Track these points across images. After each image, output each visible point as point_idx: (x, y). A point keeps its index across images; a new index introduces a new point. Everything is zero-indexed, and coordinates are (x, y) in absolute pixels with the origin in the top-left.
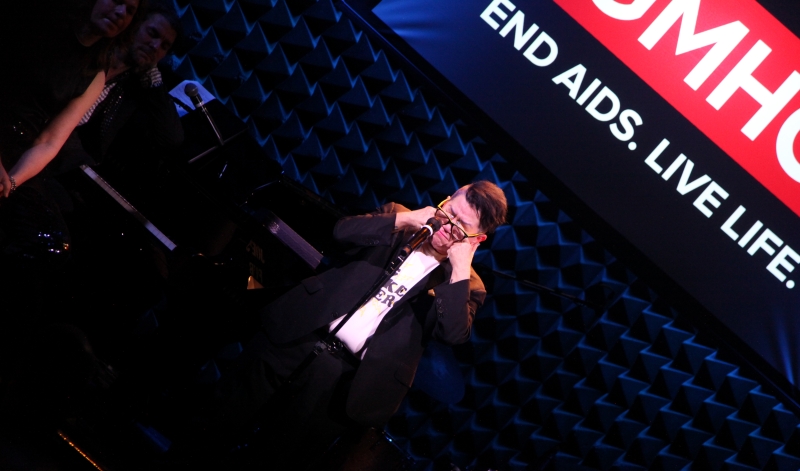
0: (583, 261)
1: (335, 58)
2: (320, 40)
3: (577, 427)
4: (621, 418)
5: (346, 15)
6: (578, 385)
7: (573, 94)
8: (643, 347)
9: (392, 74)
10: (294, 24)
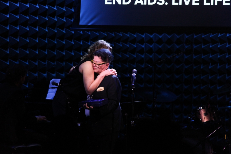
0: (178, 37)
1: (80, 42)
2: (74, 41)
3: (210, 78)
4: (218, 67)
5: (74, 30)
6: (202, 67)
7: (142, 4)
8: (209, 46)
9: (97, 34)
10: (64, 43)
